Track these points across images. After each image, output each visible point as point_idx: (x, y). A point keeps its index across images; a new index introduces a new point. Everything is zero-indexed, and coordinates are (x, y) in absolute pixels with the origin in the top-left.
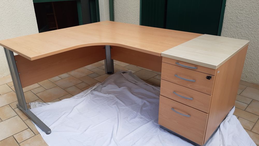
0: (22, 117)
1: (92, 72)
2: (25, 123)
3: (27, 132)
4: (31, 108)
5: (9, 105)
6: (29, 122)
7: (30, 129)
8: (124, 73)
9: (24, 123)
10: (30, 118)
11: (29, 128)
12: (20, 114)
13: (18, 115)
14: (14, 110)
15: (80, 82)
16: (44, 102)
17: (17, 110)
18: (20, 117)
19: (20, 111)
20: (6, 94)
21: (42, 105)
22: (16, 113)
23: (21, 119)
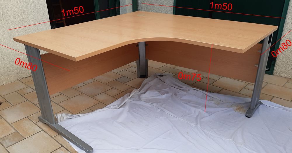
0: (49, 132)
1: (121, 76)
2: (56, 141)
3: (61, 151)
4: (58, 122)
5: (28, 118)
6: (60, 138)
7: (65, 148)
8: (161, 76)
9: (54, 140)
10: (60, 133)
11: (63, 146)
12: (45, 128)
13: (43, 130)
14: (36, 124)
15: (110, 88)
16: (72, 113)
17: (40, 124)
18: (47, 133)
19: (44, 124)
20: (19, 105)
21: (71, 118)
22: (40, 128)
23: (48, 135)
